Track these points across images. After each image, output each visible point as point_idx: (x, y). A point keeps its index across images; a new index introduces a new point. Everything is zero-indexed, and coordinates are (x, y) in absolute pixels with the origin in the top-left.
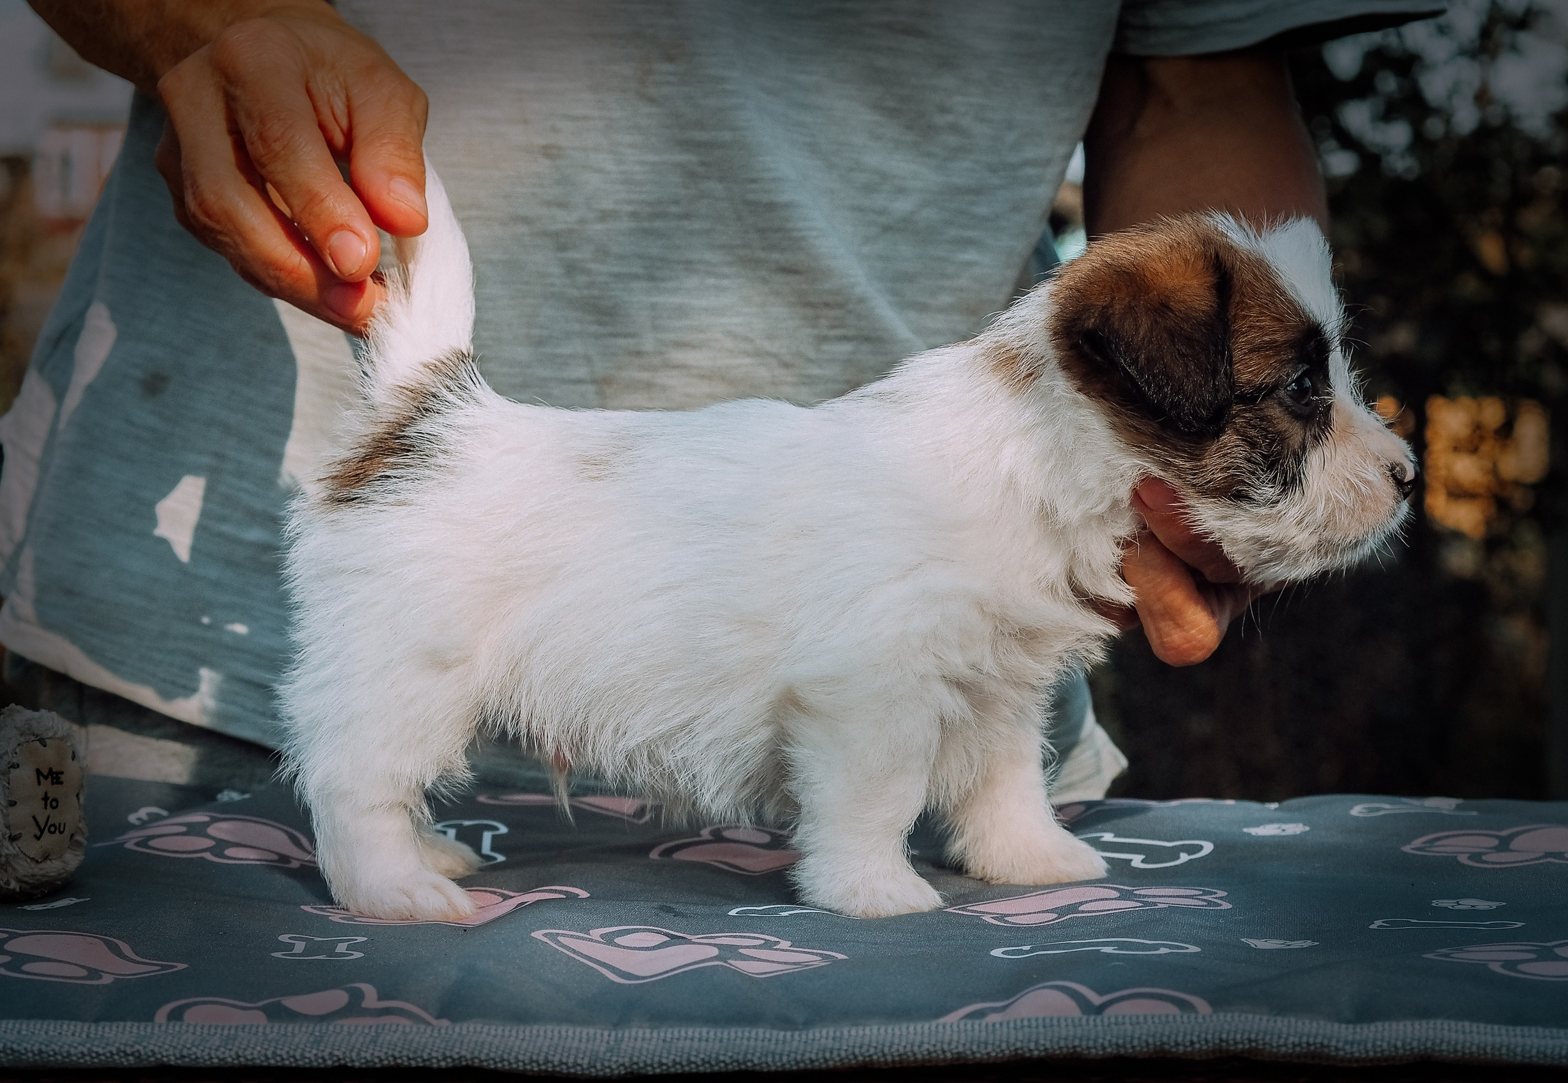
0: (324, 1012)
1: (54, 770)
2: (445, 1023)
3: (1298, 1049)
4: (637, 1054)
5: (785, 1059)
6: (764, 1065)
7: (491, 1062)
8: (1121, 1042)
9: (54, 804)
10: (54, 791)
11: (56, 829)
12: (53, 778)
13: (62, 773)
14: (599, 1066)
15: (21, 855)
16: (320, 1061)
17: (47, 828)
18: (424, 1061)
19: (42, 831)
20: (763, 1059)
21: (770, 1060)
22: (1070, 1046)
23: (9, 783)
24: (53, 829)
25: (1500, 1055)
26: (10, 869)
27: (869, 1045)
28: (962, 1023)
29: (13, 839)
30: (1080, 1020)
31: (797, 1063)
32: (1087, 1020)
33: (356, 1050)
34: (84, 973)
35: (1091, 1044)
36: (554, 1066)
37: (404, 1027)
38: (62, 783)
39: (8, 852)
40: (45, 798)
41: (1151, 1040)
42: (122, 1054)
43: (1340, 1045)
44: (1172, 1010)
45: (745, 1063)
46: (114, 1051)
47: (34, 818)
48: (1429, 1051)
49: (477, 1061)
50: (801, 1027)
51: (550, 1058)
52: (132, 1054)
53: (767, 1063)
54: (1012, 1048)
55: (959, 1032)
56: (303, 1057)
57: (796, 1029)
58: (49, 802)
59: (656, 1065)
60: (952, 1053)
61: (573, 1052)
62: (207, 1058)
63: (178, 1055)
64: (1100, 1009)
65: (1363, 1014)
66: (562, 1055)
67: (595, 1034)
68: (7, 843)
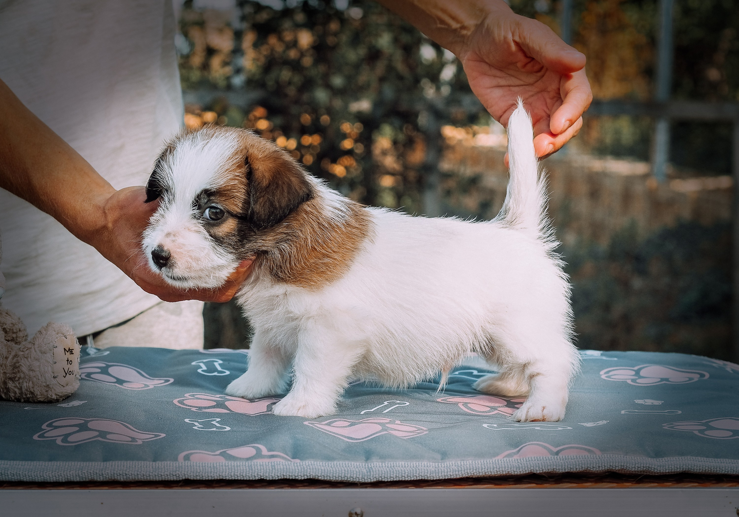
0: (248, 456)
1: (70, 349)
2: (298, 461)
3: (639, 469)
4: (381, 473)
5: (440, 474)
6: (432, 477)
7: (323, 477)
8: (572, 467)
9: (71, 362)
10: (71, 357)
11: (71, 373)
12: (70, 352)
13: (73, 350)
14: (366, 478)
15: (58, 384)
16: (253, 477)
17: (68, 373)
18: (295, 476)
19: (66, 374)
20: (432, 475)
21: (434, 475)
22: (552, 468)
23: (53, 354)
24: (70, 373)
25: (717, 470)
26: (53, 390)
27: (473, 469)
28: (505, 459)
29: (54, 377)
30: (551, 458)
31: (445, 476)
32: (554, 458)
33: (268, 473)
34: (130, 440)
35: (560, 468)
36: (347, 478)
37: (282, 463)
38: (73, 354)
39: (53, 383)
40: (68, 360)
41: (583, 466)
42: (171, 475)
43: (656, 467)
44: (586, 454)
45: (424, 476)
46: (168, 474)
47: (63, 368)
48: (690, 469)
49: (317, 476)
50: (440, 461)
51: (346, 475)
52: (176, 475)
53: (433, 476)
54: (530, 470)
55: (504, 462)
56: (246, 475)
57: (439, 462)
58: (69, 361)
59: (389, 478)
60: (506, 472)
61: (355, 472)
62: (207, 476)
63: (195, 476)
64: (557, 453)
65: (658, 454)
66: (351, 474)
67: (359, 465)
68: (53, 379)
